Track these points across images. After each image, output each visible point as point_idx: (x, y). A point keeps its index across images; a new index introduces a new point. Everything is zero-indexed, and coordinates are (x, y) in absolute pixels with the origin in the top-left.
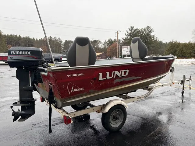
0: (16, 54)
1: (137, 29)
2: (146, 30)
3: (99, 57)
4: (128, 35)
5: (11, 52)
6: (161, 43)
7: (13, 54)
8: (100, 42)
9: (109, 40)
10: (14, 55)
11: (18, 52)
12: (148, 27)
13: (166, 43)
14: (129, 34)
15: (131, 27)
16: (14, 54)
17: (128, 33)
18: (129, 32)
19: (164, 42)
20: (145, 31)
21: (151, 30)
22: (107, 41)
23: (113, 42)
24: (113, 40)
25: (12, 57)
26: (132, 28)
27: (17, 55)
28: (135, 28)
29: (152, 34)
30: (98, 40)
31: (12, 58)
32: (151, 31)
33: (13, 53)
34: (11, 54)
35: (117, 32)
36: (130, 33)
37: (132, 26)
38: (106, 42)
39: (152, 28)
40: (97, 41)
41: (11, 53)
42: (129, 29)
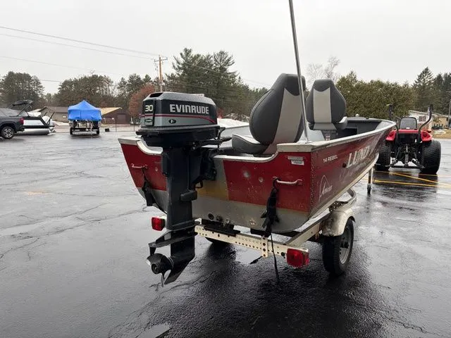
0: (183, 111)
1: (198, 56)
2: (219, 60)
3: (109, 119)
4: (180, 68)
5: (171, 105)
6: (246, 88)
7: (176, 113)
8: (109, 81)
9: (132, 78)
10: (179, 113)
11: (186, 106)
12: (222, 53)
13: (257, 90)
14: (181, 66)
15: (186, 50)
16: (179, 111)
17: (178, 63)
18: (182, 61)
19: (251, 88)
20: (216, 60)
21: (229, 60)
22: (127, 79)
23: (142, 83)
24: (143, 77)
25: (175, 118)
26: (188, 52)
27: (185, 113)
28: (193, 54)
29: (230, 69)
30: (103, 76)
31: (175, 122)
32: (227, 63)
33: (176, 110)
34: (171, 111)
35: (160, 60)
36: (184, 64)
37: (189, 48)
38: (125, 83)
39: (229, 56)
40: (101, 77)
41: (171, 108)
42: (181, 54)
